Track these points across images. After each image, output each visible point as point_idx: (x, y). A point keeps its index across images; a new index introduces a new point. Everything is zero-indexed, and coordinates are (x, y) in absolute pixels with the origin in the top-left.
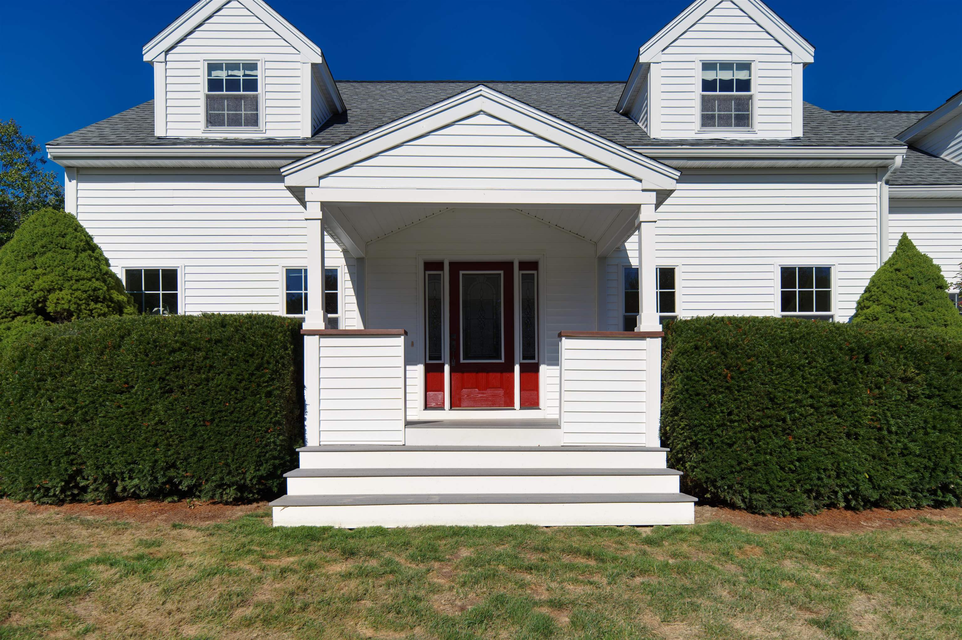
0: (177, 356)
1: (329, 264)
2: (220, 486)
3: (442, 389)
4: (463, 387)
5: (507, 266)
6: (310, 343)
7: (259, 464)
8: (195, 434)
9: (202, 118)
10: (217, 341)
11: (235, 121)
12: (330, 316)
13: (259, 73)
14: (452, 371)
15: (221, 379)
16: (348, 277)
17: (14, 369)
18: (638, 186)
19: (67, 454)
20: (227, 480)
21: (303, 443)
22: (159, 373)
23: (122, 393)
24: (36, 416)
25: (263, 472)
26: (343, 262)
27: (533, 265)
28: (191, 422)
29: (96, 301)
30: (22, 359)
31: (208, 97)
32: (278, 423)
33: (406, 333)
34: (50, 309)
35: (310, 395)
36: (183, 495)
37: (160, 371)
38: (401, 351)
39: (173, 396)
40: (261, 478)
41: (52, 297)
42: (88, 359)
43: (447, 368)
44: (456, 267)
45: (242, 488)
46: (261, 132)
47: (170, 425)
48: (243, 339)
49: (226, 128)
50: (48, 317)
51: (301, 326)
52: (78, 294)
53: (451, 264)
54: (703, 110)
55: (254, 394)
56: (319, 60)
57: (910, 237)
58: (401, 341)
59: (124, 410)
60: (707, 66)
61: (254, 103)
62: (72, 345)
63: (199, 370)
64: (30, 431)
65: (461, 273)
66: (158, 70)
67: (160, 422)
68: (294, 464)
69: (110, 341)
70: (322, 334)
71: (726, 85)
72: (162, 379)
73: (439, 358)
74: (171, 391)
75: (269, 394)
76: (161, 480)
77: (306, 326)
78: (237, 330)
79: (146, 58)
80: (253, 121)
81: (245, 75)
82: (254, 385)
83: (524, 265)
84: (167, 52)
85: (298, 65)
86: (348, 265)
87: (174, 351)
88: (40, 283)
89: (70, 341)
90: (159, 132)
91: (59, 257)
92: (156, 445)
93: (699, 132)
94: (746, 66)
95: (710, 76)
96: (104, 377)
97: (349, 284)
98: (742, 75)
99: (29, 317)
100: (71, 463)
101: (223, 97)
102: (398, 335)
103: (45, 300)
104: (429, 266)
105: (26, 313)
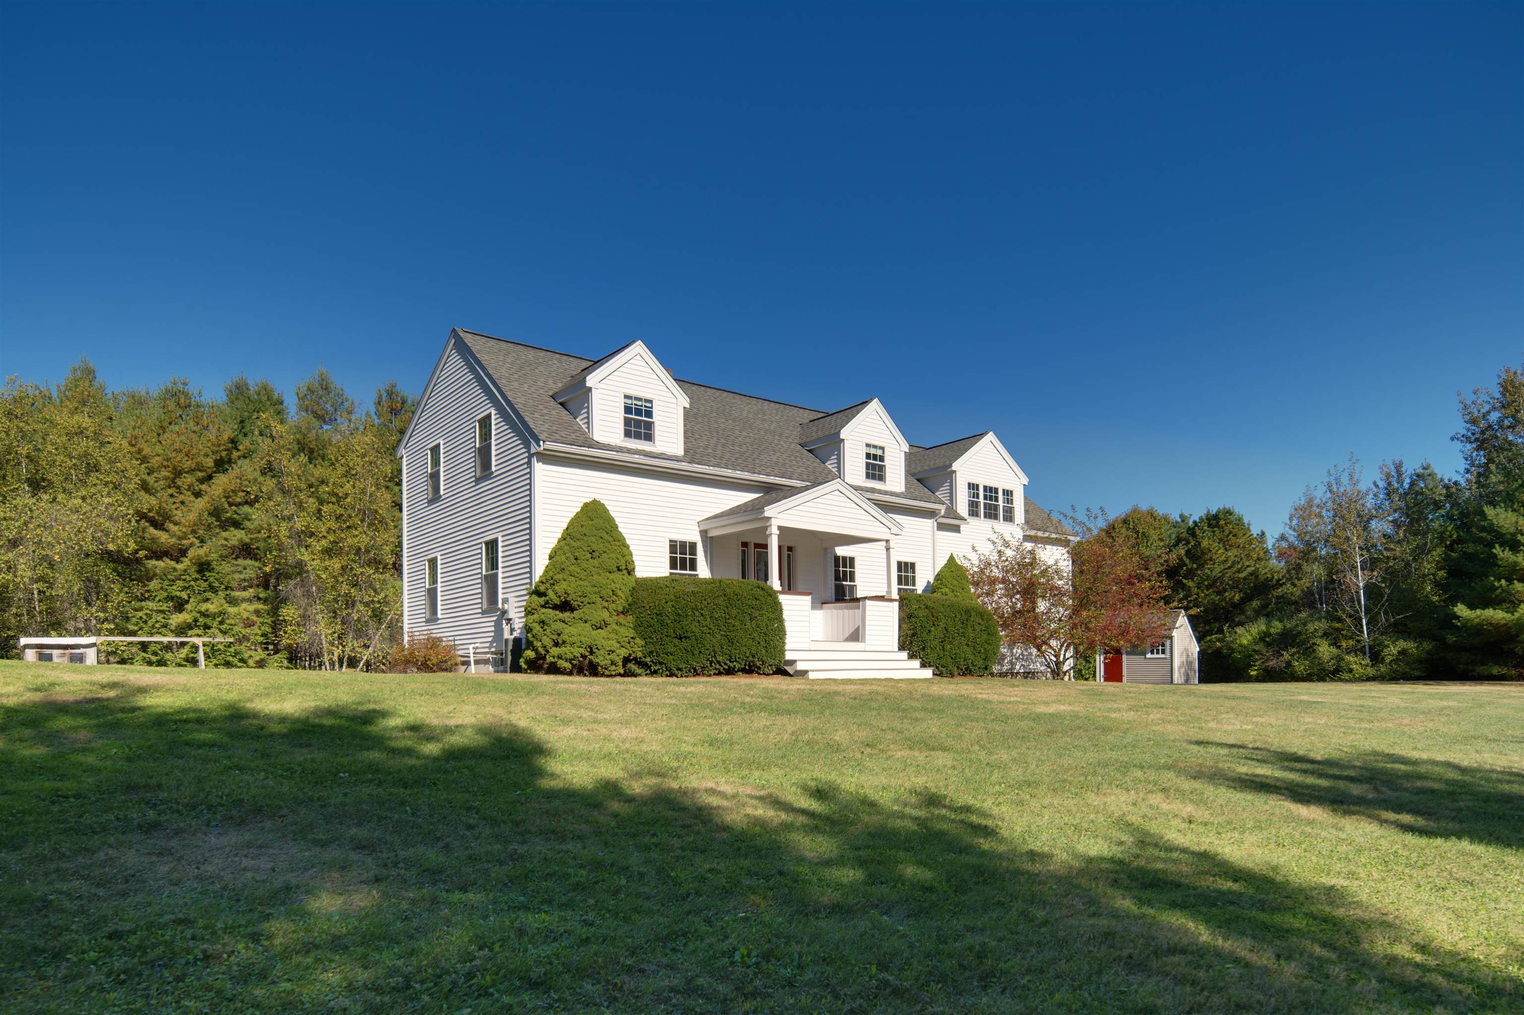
9: (621, 431)
11: (638, 436)
13: (653, 406)
16: (702, 548)
26: (699, 538)
27: (791, 549)
31: (624, 417)
46: (655, 446)
49: (634, 440)
54: (866, 469)
56: (687, 405)
60: (867, 445)
61: (650, 426)
66: (594, 393)
80: (649, 437)
81: (644, 406)
84: (600, 382)
85: (675, 406)
86: (702, 541)
90: (595, 437)
94: (882, 448)
97: (702, 553)
101: (631, 419)
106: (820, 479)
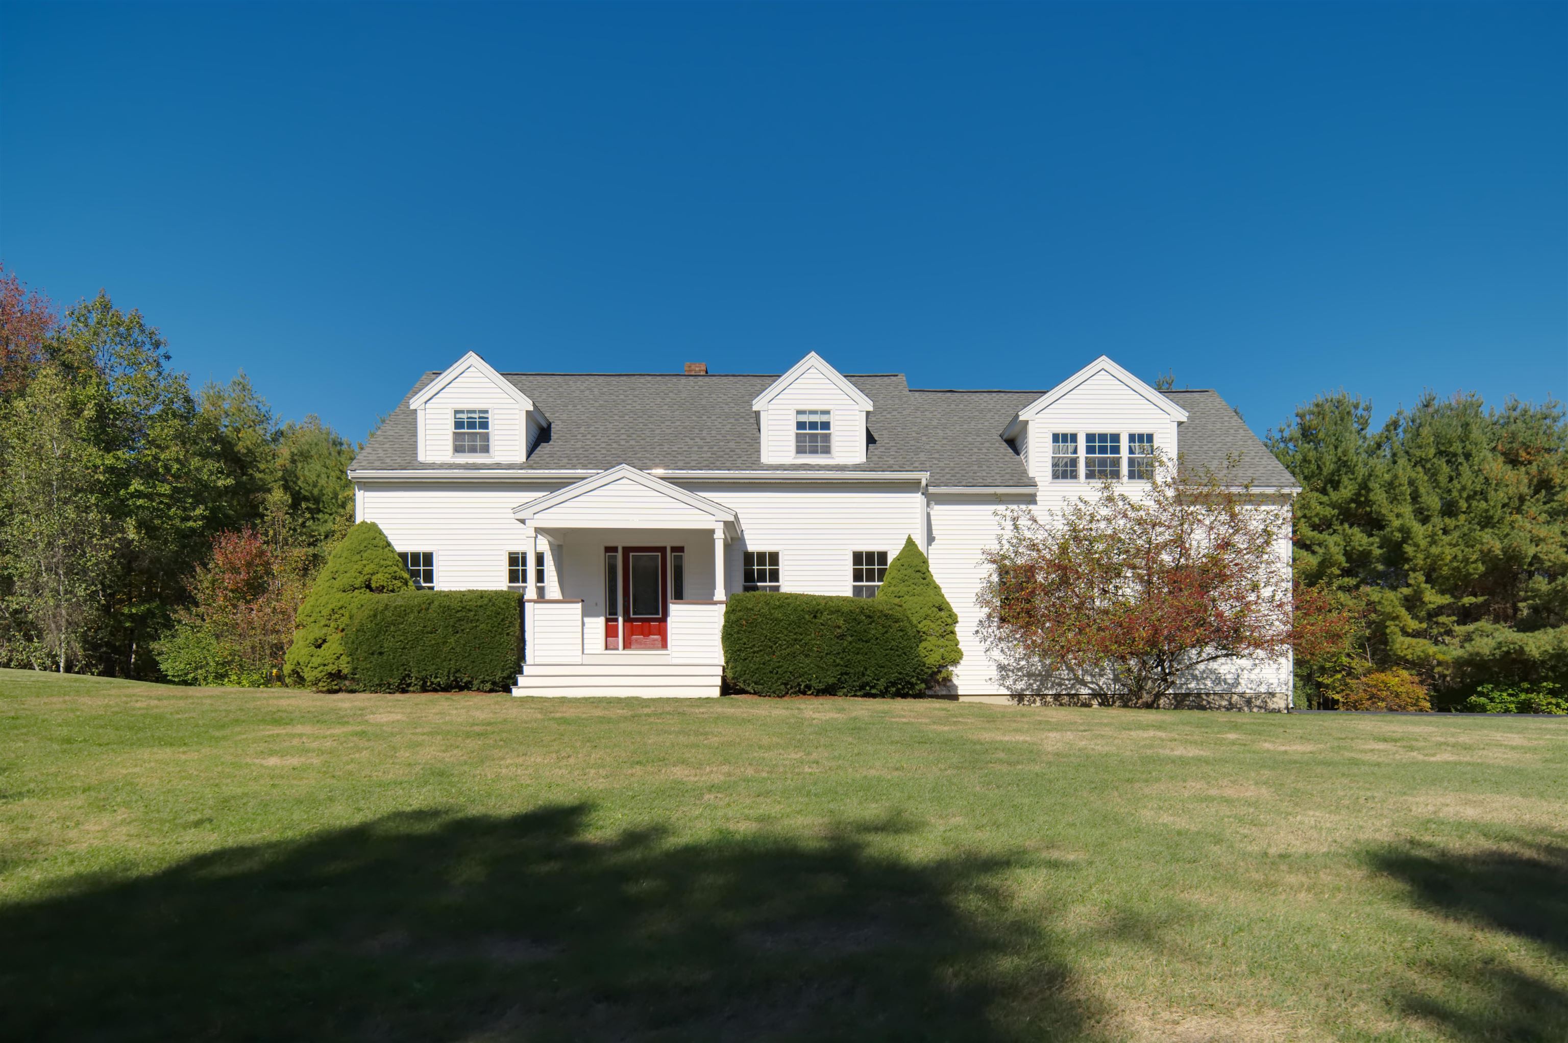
0: (459, 615)
1: (539, 549)
2: (482, 682)
3: (617, 636)
4: (633, 635)
5: (662, 550)
6: (528, 607)
7: (503, 671)
8: (470, 655)
9: (450, 447)
10: (481, 606)
11: (473, 450)
12: (539, 585)
13: (490, 415)
14: (624, 621)
15: (482, 626)
16: (551, 558)
17: (372, 622)
18: (714, 518)
19: (403, 665)
20: (487, 678)
21: (525, 662)
22: (451, 623)
23: (431, 633)
24: (386, 645)
25: (505, 674)
26: (548, 547)
27: (681, 549)
28: (468, 649)
29: (395, 579)
30: (375, 616)
31: (454, 433)
32: (512, 649)
33: (583, 601)
34: (373, 585)
35: (528, 636)
36: (461, 689)
37: (452, 622)
38: (579, 611)
39: (458, 635)
40: (504, 678)
41: (374, 578)
42: (412, 616)
43: (621, 620)
44: (627, 550)
45: (494, 683)
46: (491, 457)
47: (458, 650)
48: (493, 605)
49: (467, 454)
50: (371, 590)
51: (523, 597)
52: (387, 575)
53: (624, 549)
54: (797, 442)
55: (500, 634)
56: (531, 408)
57: (912, 537)
58: (579, 605)
59: (433, 642)
60: (799, 412)
61: (486, 438)
62: (403, 608)
63: (471, 621)
64: (381, 654)
65: (631, 554)
66: (420, 415)
67: (452, 648)
68: (521, 672)
69: (424, 606)
70: (535, 602)
71: (813, 425)
72: (453, 626)
73: (616, 614)
74: (457, 632)
75: (508, 634)
76: (452, 679)
77: (526, 597)
78: (490, 600)
79: (412, 407)
80: (486, 449)
81: (480, 418)
82: (500, 630)
83: (674, 549)
84: (426, 403)
85: (517, 411)
86: (551, 550)
87: (458, 611)
88: (367, 570)
89: (401, 606)
90: (421, 458)
91: (375, 553)
92: (450, 660)
93: (795, 458)
94: (827, 412)
95: (803, 418)
96: (422, 625)
97: (552, 563)
98: (824, 418)
99: (362, 590)
100: (405, 670)
101: (464, 433)
102: (578, 602)
103: (370, 580)
104: (608, 549)
105: (361, 588)
106: (718, 464)
